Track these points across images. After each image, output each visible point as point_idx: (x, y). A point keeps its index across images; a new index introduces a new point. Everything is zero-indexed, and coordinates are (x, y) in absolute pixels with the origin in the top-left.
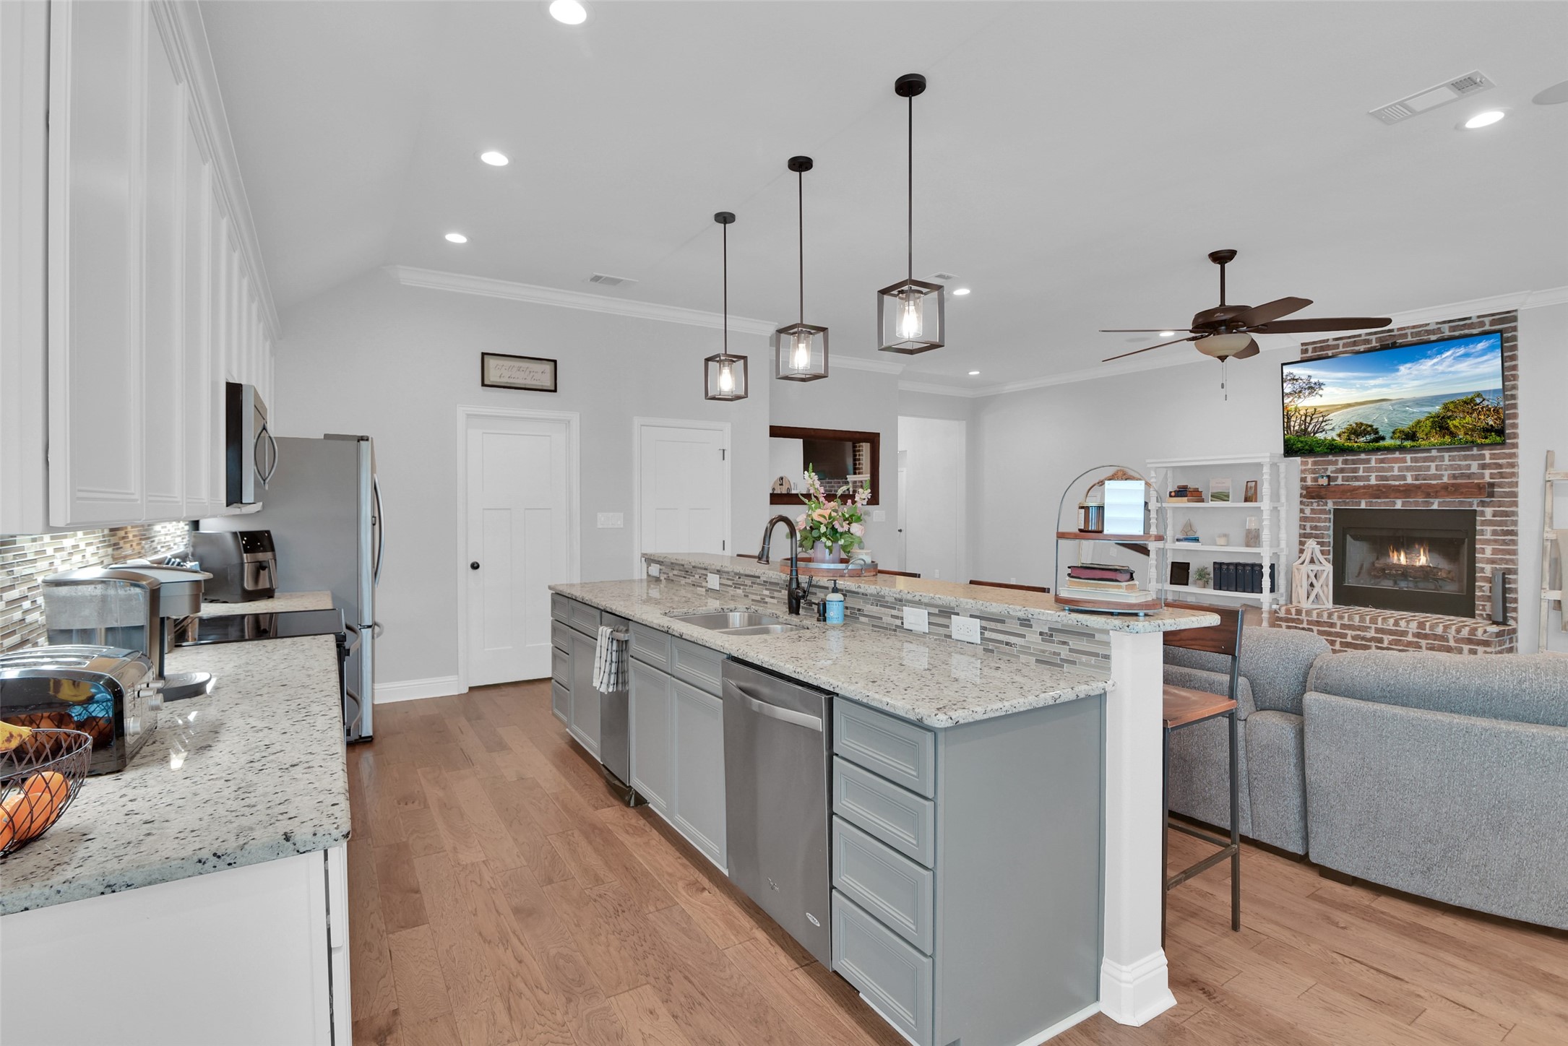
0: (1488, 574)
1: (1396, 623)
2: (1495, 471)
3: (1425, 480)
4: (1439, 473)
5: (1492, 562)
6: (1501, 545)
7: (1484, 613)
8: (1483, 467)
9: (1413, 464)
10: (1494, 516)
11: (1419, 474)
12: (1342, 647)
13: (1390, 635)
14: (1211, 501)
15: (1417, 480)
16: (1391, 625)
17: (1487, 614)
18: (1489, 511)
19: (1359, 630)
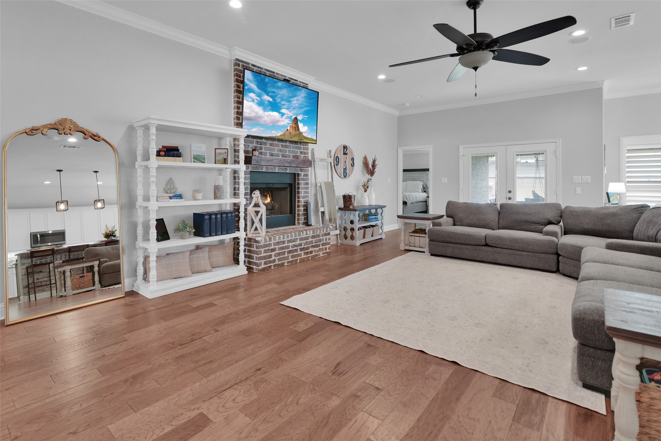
0: (303, 204)
1: (307, 234)
2: (304, 155)
3: (285, 157)
4: (289, 154)
5: (304, 197)
6: (306, 190)
7: (302, 222)
8: (301, 153)
9: (282, 148)
10: (304, 176)
11: (284, 154)
12: (288, 254)
13: (304, 240)
14: (194, 162)
15: (283, 157)
16: (305, 235)
17: (303, 222)
18: (303, 173)
19: (294, 242)
